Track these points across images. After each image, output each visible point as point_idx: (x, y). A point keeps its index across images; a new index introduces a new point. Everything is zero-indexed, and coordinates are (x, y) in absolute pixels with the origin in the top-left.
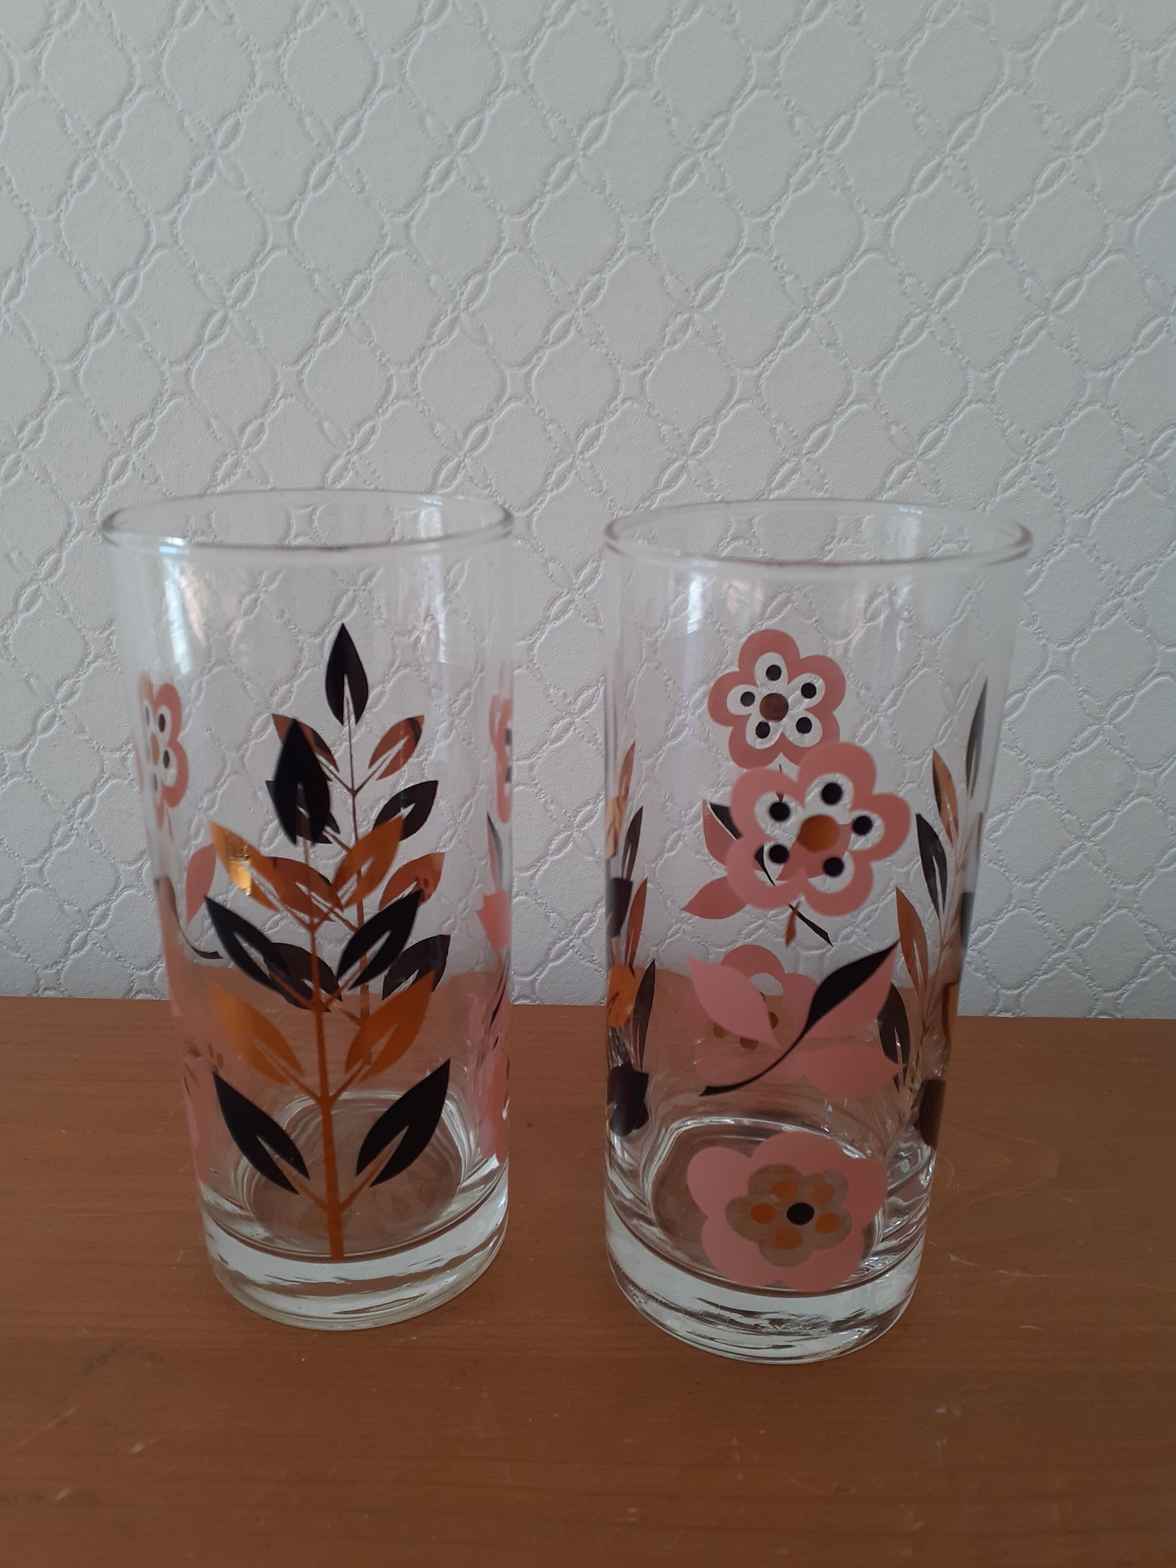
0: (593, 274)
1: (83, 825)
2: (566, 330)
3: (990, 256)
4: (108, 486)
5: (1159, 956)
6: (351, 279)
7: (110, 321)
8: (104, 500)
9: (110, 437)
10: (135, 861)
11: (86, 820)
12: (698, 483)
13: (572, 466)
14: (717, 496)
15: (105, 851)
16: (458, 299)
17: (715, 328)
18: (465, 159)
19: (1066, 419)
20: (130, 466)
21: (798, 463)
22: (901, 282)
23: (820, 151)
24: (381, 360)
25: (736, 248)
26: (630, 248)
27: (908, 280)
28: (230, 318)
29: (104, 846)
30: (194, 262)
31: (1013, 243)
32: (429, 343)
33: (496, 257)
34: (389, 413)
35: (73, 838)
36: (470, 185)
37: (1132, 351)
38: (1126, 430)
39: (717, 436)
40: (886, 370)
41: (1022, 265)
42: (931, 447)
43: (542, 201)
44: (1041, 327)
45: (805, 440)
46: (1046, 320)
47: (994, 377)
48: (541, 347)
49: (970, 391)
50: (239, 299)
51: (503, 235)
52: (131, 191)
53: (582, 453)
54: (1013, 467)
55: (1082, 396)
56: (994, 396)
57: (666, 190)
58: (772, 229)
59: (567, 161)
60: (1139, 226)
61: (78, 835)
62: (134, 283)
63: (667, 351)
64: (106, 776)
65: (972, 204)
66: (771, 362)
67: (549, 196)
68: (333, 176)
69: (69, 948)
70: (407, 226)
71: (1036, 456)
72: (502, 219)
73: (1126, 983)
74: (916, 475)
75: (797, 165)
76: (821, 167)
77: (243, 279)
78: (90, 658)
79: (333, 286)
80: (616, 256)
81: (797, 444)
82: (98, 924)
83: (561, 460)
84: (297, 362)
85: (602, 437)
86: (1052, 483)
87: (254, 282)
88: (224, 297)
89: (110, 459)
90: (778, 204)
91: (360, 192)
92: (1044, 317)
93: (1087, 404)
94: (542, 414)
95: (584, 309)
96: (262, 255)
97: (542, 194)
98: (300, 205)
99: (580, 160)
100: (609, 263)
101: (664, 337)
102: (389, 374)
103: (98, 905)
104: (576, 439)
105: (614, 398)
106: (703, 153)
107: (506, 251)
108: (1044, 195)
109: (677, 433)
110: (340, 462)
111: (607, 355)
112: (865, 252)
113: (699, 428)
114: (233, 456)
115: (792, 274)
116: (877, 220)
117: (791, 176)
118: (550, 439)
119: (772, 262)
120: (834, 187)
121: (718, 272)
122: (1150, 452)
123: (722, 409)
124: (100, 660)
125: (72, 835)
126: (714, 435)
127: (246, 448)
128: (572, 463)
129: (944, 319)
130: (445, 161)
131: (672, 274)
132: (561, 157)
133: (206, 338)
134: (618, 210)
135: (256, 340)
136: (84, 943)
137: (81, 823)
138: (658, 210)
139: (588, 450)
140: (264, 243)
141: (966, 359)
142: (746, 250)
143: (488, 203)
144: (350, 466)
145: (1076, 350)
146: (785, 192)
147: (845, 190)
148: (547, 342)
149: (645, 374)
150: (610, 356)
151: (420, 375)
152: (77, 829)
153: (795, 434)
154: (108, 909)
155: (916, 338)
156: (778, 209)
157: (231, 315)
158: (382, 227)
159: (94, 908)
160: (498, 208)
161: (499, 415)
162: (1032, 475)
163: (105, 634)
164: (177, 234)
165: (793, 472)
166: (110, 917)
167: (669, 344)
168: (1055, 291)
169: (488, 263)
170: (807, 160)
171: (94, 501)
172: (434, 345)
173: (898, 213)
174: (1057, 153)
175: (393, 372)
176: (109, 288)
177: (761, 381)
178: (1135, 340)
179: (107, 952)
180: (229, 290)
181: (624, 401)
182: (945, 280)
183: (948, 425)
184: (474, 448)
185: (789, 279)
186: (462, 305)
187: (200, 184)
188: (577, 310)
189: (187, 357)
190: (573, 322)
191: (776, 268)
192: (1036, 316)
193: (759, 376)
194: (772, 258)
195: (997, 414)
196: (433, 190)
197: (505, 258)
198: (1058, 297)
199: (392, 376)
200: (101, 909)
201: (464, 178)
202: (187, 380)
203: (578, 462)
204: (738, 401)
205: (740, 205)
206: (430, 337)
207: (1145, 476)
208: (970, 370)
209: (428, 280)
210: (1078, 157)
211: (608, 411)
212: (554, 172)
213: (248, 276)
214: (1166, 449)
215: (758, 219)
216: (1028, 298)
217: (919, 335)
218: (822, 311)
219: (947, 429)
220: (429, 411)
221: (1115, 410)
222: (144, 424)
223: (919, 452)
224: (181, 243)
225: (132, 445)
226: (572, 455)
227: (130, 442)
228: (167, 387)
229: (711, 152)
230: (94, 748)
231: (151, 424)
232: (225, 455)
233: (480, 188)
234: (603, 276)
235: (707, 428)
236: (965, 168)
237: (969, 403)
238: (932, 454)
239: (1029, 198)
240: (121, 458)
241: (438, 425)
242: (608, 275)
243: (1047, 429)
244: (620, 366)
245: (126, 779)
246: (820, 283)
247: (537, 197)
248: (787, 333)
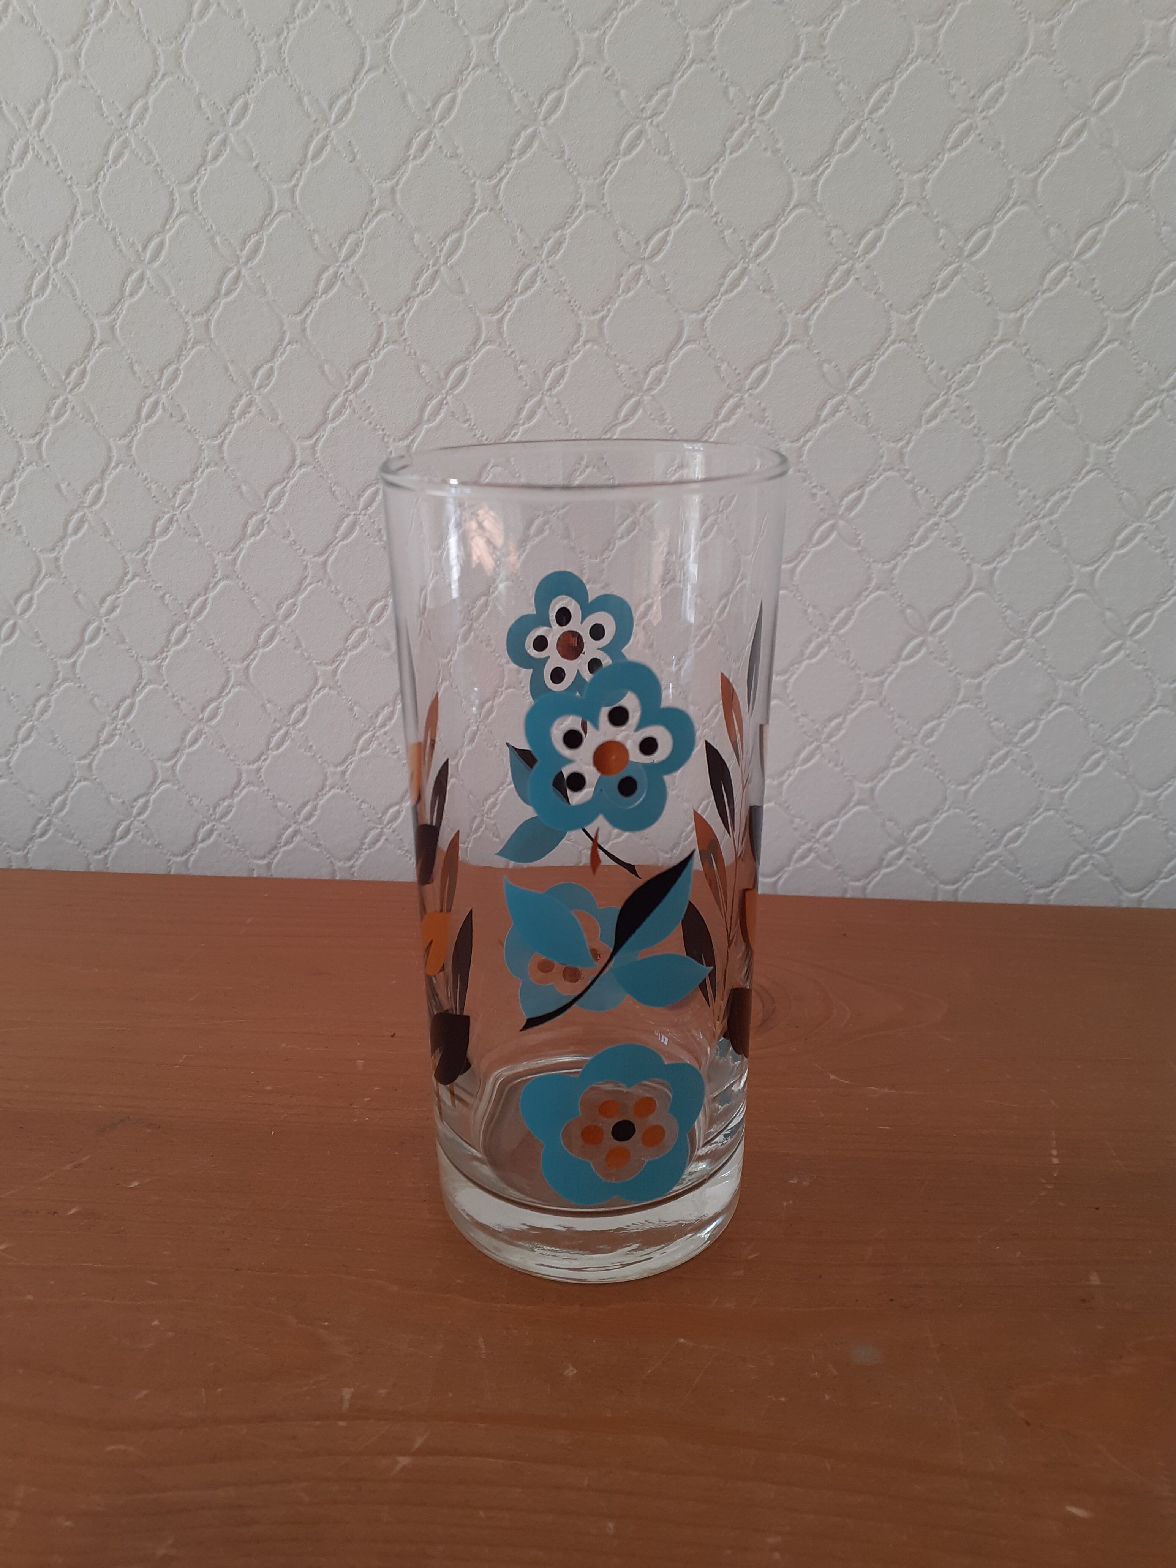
0: (555, 231)
1: (125, 726)
2: (532, 281)
3: (907, 209)
4: (142, 424)
5: (1085, 856)
6: (345, 239)
7: (141, 279)
8: (138, 437)
9: (143, 381)
10: (170, 759)
11: (129, 720)
12: (652, 417)
13: (540, 403)
14: (670, 428)
15: (144, 749)
16: (438, 254)
17: (663, 277)
18: (442, 130)
19: (982, 357)
20: (160, 406)
21: (741, 398)
22: (829, 234)
23: (753, 117)
24: (372, 310)
25: (679, 206)
26: (587, 207)
27: (834, 232)
28: (243, 275)
29: (143, 744)
30: (212, 226)
31: (927, 197)
32: (414, 294)
33: (470, 217)
34: (380, 357)
35: (117, 737)
36: (447, 153)
37: (1039, 294)
38: (1036, 366)
39: (668, 374)
40: (817, 313)
41: (937, 216)
42: (859, 383)
43: (509, 166)
44: (956, 272)
45: (747, 378)
46: (960, 266)
47: (914, 319)
48: (511, 296)
49: (894, 333)
50: (250, 259)
51: (476, 197)
52: (158, 165)
53: (549, 390)
54: (934, 401)
55: (996, 335)
56: (915, 336)
57: (617, 155)
58: (712, 187)
59: (530, 130)
60: (1042, 179)
61: (121, 734)
62: (161, 245)
63: (621, 298)
64: (144, 682)
65: (890, 162)
66: (714, 307)
67: (515, 162)
68: (329, 148)
69: (114, 836)
70: (393, 191)
71: (955, 390)
72: (475, 183)
73: (1055, 881)
74: (847, 408)
75: (732, 130)
76: (753, 132)
77: (254, 240)
78: (129, 576)
79: (330, 245)
80: (575, 215)
81: (740, 380)
82: (139, 814)
83: (532, 397)
84: (301, 312)
85: (567, 375)
86: (971, 415)
87: (263, 242)
88: (237, 255)
89: (144, 400)
90: (717, 165)
91: (351, 162)
92: (959, 264)
93: (1001, 342)
94: (513, 355)
95: (548, 262)
96: (269, 219)
97: (509, 160)
98: (301, 174)
99: (541, 129)
100: (569, 220)
101: (619, 286)
102: (379, 322)
103: (139, 797)
104: (544, 379)
105: (576, 341)
106: (649, 120)
107: (479, 211)
108: (954, 153)
109: (632, 371)
110: (339, 400)
111: (570, 302)
112: (795, 207)
113: (652, 367)
114: (247, 396)
115: (731, 227)
116: (804, 178)
117: (727, 141)
118: (521, 377)
119: (712, 217)
120: (766, 149)
121: (665, 227)
122: (1060, 387)
123: (672, 350)
124: (137, 578)
125: (116, 735)
126: (666, 373)
127: (259, 389)
128: (541, 399)
129: (867, 267)
130: (425, 133)
131: (624, 229)
132: (525, 127)
133: (223, 292)
134: (575, 173)
135: (265, 293)
136: (127, 831)
137: (123, 724)
138: (610, 172)
139: (554, 387)
140: (271, 207)
141: (889, 303)
142: (689, 207)
143: (463, 169)
144: (347, 404)
145: (988, 293)
146: (722, 154)
147: (775, 151)
148: (516, 291)
149: (603, 319)
150: (572, 303)
151: (406, 322)
152: (119, 729)
153: (738, 371)
154: (148, 801)
155: (843, 284)
156: (716, 170)
157: (243, 271)
158: (372, 192)
159: (136, 800)
160: (471, 174)
161: (476, 357)
162: (952, 408)
163: (141, 555)
164: (197, 202)
165: (736, 406)
166: (150, 808)
167: (623, 292)
168: (967, 240)
169: (464, 222)
170: (741, 125)
171: (130, 437)
172: (418, 296)
173: (823, 172)
174: (964, 115)
175: (383, 320)
176: (140, 250)
177: (706, 325)
178: (1041, 283)
179: (148, 840)
180: (241, 250)
181: (585, 343)
182: (866, 232)
183: (875, 362)
184: (454, 386)
185: (727, 233)
186: (442, 260)
187: (215, 158)
188: (542, 262)
189: (206, 309)
190: (539, 273)
191: (716, 223)
192: (951, 263)
193: (705, 319)
194: (713, 214)
195: (920, 352)
196: (415, 158)
197: (478, 217)
198: (970, 245)
199: (382, 323)
200: (142, 801)
201: (440, 147)
202: (208, 330)
203: (546, 398)
204: (686, 343)
205: (683, 167)
206: (414, 288)
207: (1056, 408)
208: (893, 314)
209: (412, 239)
210: (984, 118)
211: (571, 352)
212: (518, 141)
213: (257, 237)
214: (1073, 383)
215: (699, 179)
216: (943, 247)
217: (846, 281)
218: (758, 261)
219: (874, 367)
220: (415, 353)
221: (1025, 348)
222: (172, 368)
223: (850, 387)
224: (200, 209)
225: (162, 387)
226: (541, 392)
227: (160, 385)
228: (190, 336)
229: (656, 120)
230: (133, 656)
231: (177, 369)
232: (240, 396)
233: (455, 156)
234: (564, 232)
235: (659, 367)
236: (882, 130)
237: (893, 343)
238: (861, 389)
239: (940, 157)
240: (152, 399)
241: (423, 366)
242: (568, 231)
243: (964, 365)
244: (580, 312)
245: (161, 685)
246: (756, 236)
247: (504, 163)
248: (728, 280)
